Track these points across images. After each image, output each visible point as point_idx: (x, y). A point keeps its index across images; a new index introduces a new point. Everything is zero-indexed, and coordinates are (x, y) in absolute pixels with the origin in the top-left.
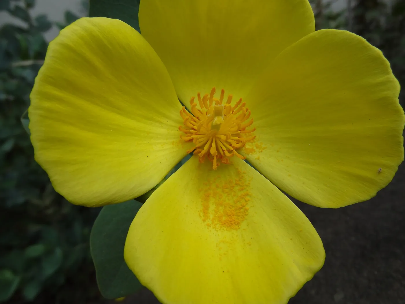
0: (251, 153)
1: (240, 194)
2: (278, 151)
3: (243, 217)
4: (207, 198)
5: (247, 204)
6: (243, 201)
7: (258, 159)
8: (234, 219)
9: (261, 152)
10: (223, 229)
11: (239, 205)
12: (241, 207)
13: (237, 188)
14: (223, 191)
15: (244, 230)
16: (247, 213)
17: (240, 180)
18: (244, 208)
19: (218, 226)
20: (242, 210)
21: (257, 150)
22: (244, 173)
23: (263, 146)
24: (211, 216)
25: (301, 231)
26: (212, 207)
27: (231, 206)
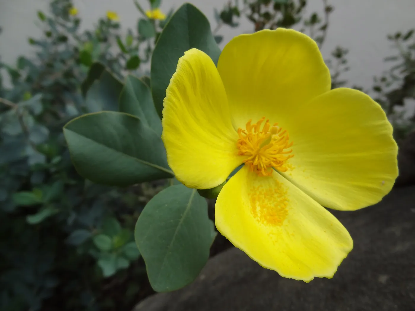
1: (279, 200)
3: (284, 216)
4: (253, 200)
5: (286, 207)
6: (282, 205)
9: (292, 170)
10: (269, 225)
11: (279, 207)
12: (281, 209)
13: (276, 195)
14: (265, 197)
15: (286, 226)
16: (287, 214)
17: (278, 189)
18: (284, 210)
19: (265, 222)
20: (282, 212)
21: (289, 169)
22: (282, 184)
23: (293, 166)
24: (259, 215)
25: (331, 225)
26: (258, 209)
27: (272, 208)
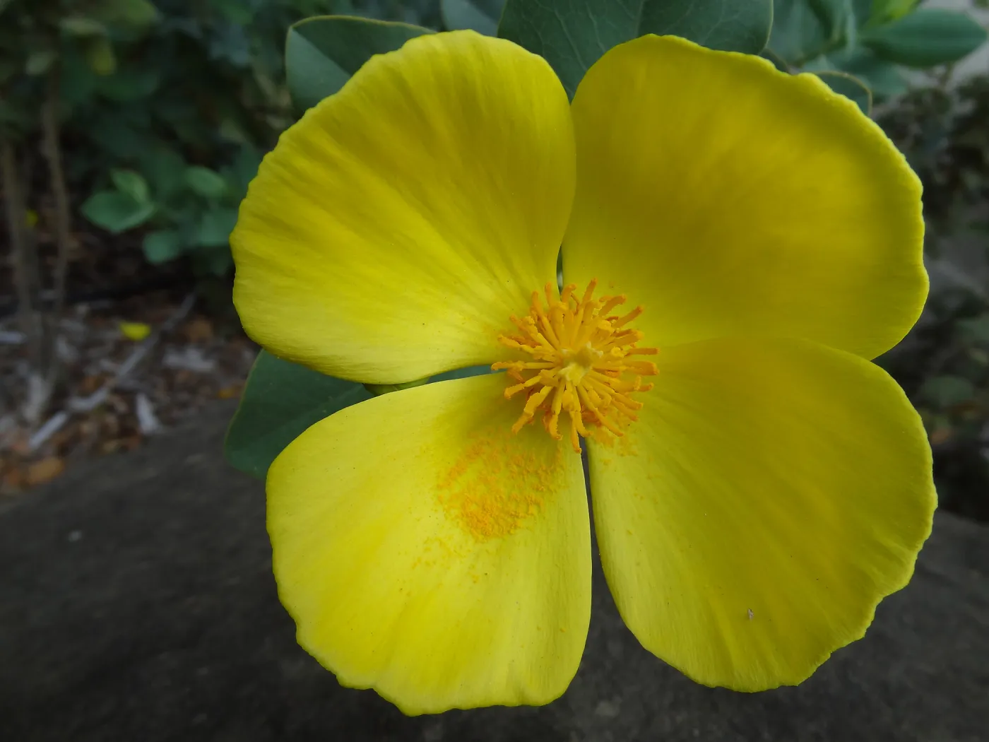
0: (602, 444)
1: (528, 492)
2: (649, 478)
3: (503, 531)
4: (473, 454)
5: (525, 517)
6: (523, 508)
7: (606, 464)
8: (486, 522)
9: (622, 455)
10: (458, 523)
11: (512, 507)
12: (513, 513)
13: (532, 479)
14: (507, 464)
15: (487, 551)
16: (512, 532)
17: (545, 471)
18: (516, 519)
19: (455, 512)
20: (510, 520)
21: (618, 448)
22: (562, 467)
23: (634, 448)
24: (456, 489)
25: (562, 631)
26: (469, 476)
27: (500, 497)
